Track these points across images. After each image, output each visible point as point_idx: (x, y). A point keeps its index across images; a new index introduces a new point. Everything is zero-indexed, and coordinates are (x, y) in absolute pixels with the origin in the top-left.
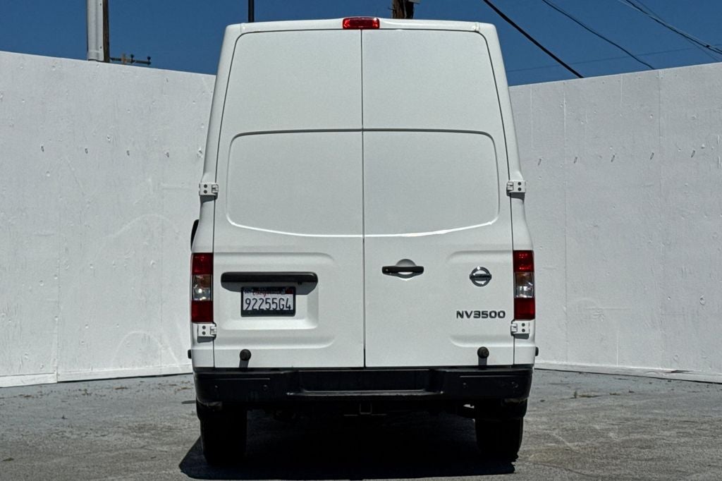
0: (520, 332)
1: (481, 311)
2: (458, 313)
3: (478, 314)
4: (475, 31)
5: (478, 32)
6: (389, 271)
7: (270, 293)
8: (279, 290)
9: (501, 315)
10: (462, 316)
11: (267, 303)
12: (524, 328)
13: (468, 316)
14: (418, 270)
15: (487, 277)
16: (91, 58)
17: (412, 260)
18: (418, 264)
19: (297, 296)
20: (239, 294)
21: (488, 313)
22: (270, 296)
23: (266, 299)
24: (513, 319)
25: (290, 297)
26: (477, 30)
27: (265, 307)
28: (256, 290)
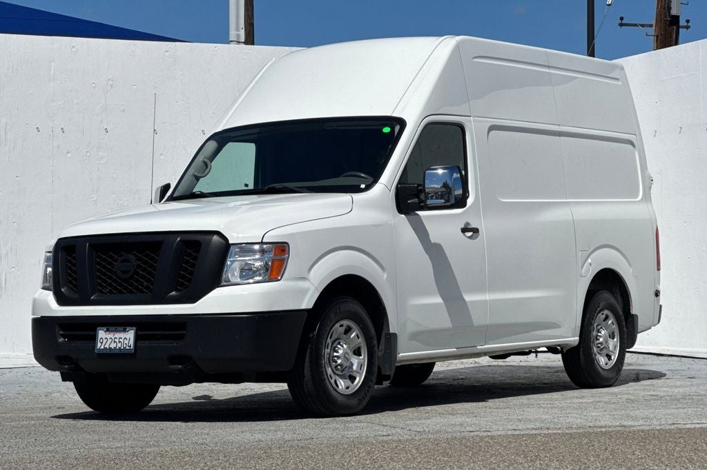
16: (231, 40)
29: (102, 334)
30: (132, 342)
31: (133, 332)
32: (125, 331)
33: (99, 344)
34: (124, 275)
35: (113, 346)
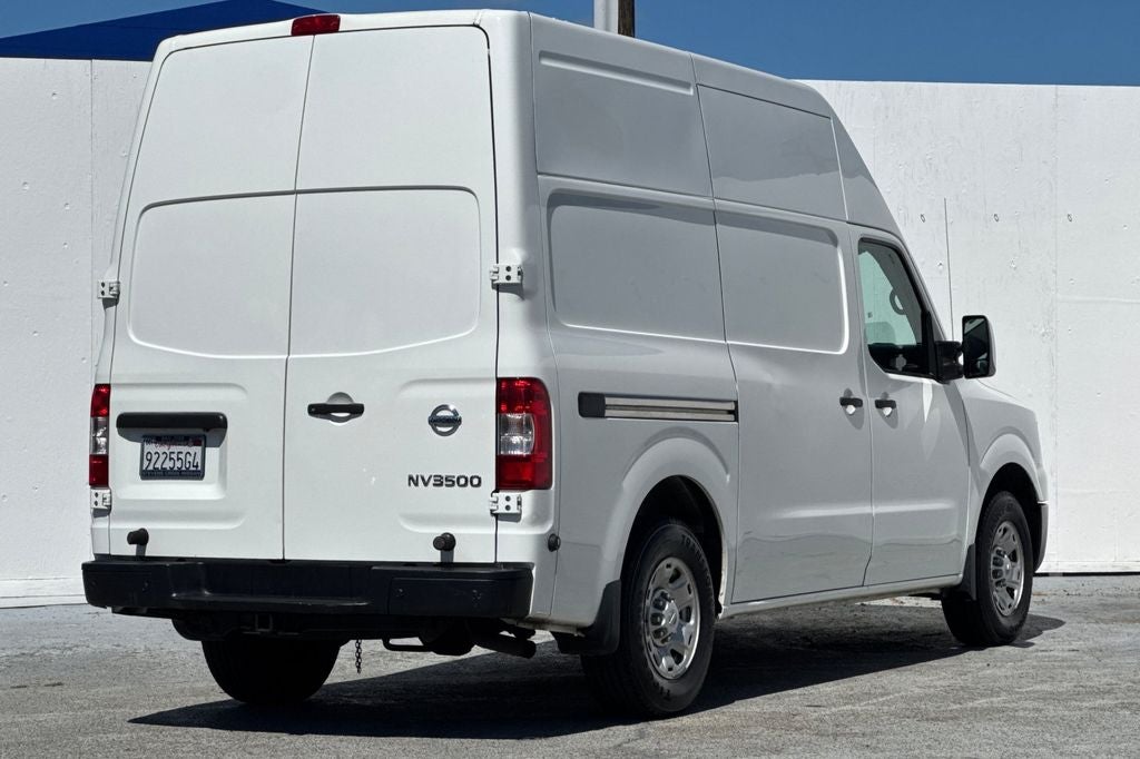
0: (502, 510)
1: (444, 475)
2: (411, 478)
3: (440, 481)
4: (474, 25)
5: (478, 26)
6: (318, 410)
7: (176, 445)
8: (185, 440)
9: (474, 482)
10: (416, 484)
11: (171, 459)
12: (508, 503)
13: (426, 484)
14: (356, 410)
15: (454, 422)
17: (347, 392)
18: (357, 401)
19: (207, 449)
20: (139, 445)
21: (455, 479)
22: (175, 449)
23: (171, 453)
24: (494, 489)
25: (198, 449)
26: (477, 22)
27: (168, 465)
28: (159, 440)
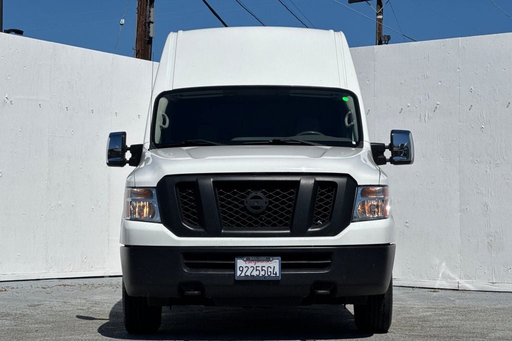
29: (240, 263)
30: (277, 270)
31: (277, 261)
32: (268, 260)
33: (239, 273)
34: (256, 211)
35: (255, 273)
